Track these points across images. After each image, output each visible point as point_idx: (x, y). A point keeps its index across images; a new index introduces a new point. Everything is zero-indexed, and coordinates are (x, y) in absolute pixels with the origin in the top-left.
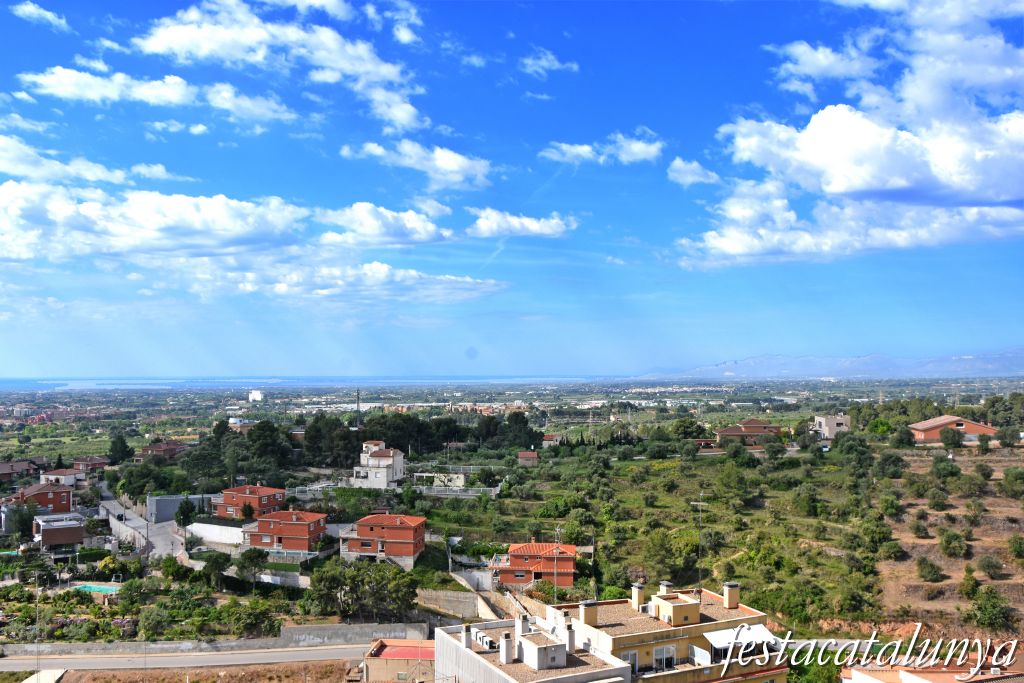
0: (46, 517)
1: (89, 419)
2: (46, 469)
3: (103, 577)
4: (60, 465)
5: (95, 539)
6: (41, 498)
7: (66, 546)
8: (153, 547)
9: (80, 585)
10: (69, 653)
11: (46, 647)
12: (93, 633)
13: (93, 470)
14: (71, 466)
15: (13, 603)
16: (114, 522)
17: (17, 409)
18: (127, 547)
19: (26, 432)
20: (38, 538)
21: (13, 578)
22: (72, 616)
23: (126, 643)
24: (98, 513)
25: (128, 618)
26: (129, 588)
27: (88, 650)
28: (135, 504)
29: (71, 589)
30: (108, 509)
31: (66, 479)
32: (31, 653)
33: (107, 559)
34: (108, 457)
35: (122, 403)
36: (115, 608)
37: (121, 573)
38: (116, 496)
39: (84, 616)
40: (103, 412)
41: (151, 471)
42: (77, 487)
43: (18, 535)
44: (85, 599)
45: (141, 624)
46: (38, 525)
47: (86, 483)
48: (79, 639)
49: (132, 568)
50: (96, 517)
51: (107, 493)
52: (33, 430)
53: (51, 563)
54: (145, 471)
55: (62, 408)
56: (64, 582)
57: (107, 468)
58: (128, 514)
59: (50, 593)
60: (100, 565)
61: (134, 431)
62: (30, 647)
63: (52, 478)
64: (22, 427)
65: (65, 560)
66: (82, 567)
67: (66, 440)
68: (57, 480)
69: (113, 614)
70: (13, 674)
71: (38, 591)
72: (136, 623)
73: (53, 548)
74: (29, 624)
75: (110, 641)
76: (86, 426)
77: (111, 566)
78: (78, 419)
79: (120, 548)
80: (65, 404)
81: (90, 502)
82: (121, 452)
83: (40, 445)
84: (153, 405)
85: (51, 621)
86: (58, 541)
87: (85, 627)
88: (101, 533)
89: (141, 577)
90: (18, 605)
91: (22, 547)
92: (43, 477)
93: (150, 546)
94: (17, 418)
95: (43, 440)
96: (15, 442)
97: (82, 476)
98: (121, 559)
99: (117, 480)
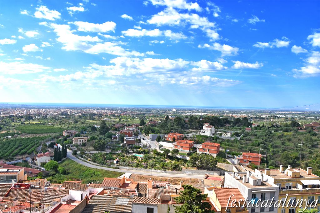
0: (127, 138)
1: (134, 115)
2: (126, 126)
3: (140, 153)
4: (129, 126)
5: (138, 144)
6: (126, 133)
7: (131, 145)
8: (151, 147)
9: (134, 154)
10: (132, 170)
11: (127, 168)
12: (138, 166)
13: (137, 127)
14: (131, 126)
15: (120, 157)
16: (142, 140)
17: (118, 111)
18: (145, 146)
19: (120, 117)
20: (125, 142)
21: (120, 151)
22: (133, 161)
23: (145, 169)
24: (138, 137)
25: (145, 163)
26: (146, 156)
27: (136, 170)
28: (147, 136)
29: (133, 155)
30: (140, 137)
31: (131, 129)
32: (124, 169)
33: (141, 149)
34: (140, 124)
35: (142, 111)
36: (142, 160)
37: (144, 152)
38: (142, 134)
39: (135, 162)
40: (137, 113)
41: (150, 128)
42: (133, 131)
43: (121, 141)
44: (136, 157)
45: (148, 165)
46: (125, 139)
47: (135, 130)
48: (135, 167)
49: (146, 151)
50: (138, 138)
51: (140, 133)
52: (122, 117)
53: (128, 148)
54: (149, 128)
55: (128, 112)
56: (131, 153)
57: (140, 127)
58: (145, 138)
59: (128, 155)
60: (139, 150)
61: (145, 118)
62: (124, 167)
63: (128, 128)
64: (119, 116)
65: (131, 148)
66: (135, 150)
67: (129, 119)
68: (129, 129)
69: (142, 162)
70: (121, 173)
71: (126, 155)
72: (147, 165)
73: (129, 145)
74: (124, 162)
75: (141, 168)
76: (134, 116)
77: (141, 150)
78: (132, 115)
79: (143, 146)
80: (129, 111)
81: (136, 135)
82: (143, 123)
83: (124, 120)
84: (149, 112)
85: (128, 162)
86: (130, 144)
87: (136, 164)
88: (139, 142)
89: (148, 154)
90: (121, 157)
91: (122, 144)
92: (126, 128)
93: (150, 146)
94: (118, 114)
95: (124, 119)
96: (118, 119)
97: (134, 128)
98: (144, 149)
99: (142, 130)
